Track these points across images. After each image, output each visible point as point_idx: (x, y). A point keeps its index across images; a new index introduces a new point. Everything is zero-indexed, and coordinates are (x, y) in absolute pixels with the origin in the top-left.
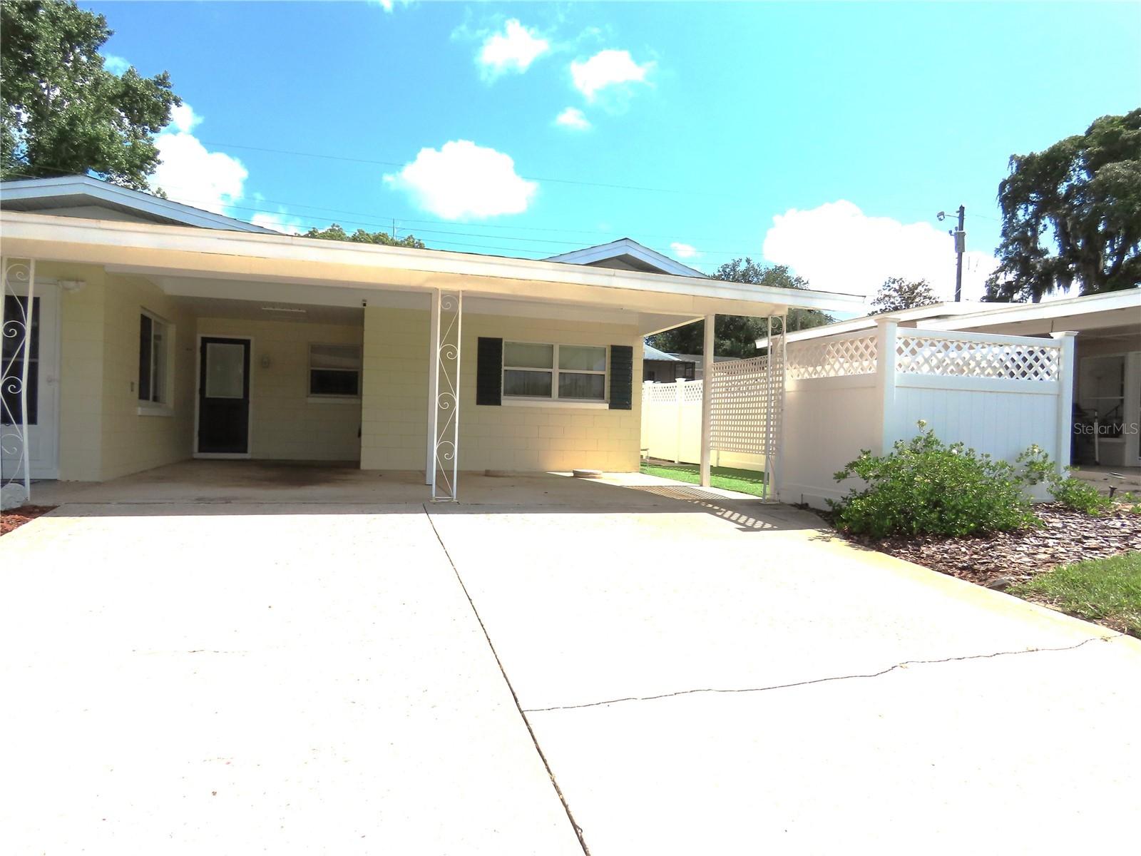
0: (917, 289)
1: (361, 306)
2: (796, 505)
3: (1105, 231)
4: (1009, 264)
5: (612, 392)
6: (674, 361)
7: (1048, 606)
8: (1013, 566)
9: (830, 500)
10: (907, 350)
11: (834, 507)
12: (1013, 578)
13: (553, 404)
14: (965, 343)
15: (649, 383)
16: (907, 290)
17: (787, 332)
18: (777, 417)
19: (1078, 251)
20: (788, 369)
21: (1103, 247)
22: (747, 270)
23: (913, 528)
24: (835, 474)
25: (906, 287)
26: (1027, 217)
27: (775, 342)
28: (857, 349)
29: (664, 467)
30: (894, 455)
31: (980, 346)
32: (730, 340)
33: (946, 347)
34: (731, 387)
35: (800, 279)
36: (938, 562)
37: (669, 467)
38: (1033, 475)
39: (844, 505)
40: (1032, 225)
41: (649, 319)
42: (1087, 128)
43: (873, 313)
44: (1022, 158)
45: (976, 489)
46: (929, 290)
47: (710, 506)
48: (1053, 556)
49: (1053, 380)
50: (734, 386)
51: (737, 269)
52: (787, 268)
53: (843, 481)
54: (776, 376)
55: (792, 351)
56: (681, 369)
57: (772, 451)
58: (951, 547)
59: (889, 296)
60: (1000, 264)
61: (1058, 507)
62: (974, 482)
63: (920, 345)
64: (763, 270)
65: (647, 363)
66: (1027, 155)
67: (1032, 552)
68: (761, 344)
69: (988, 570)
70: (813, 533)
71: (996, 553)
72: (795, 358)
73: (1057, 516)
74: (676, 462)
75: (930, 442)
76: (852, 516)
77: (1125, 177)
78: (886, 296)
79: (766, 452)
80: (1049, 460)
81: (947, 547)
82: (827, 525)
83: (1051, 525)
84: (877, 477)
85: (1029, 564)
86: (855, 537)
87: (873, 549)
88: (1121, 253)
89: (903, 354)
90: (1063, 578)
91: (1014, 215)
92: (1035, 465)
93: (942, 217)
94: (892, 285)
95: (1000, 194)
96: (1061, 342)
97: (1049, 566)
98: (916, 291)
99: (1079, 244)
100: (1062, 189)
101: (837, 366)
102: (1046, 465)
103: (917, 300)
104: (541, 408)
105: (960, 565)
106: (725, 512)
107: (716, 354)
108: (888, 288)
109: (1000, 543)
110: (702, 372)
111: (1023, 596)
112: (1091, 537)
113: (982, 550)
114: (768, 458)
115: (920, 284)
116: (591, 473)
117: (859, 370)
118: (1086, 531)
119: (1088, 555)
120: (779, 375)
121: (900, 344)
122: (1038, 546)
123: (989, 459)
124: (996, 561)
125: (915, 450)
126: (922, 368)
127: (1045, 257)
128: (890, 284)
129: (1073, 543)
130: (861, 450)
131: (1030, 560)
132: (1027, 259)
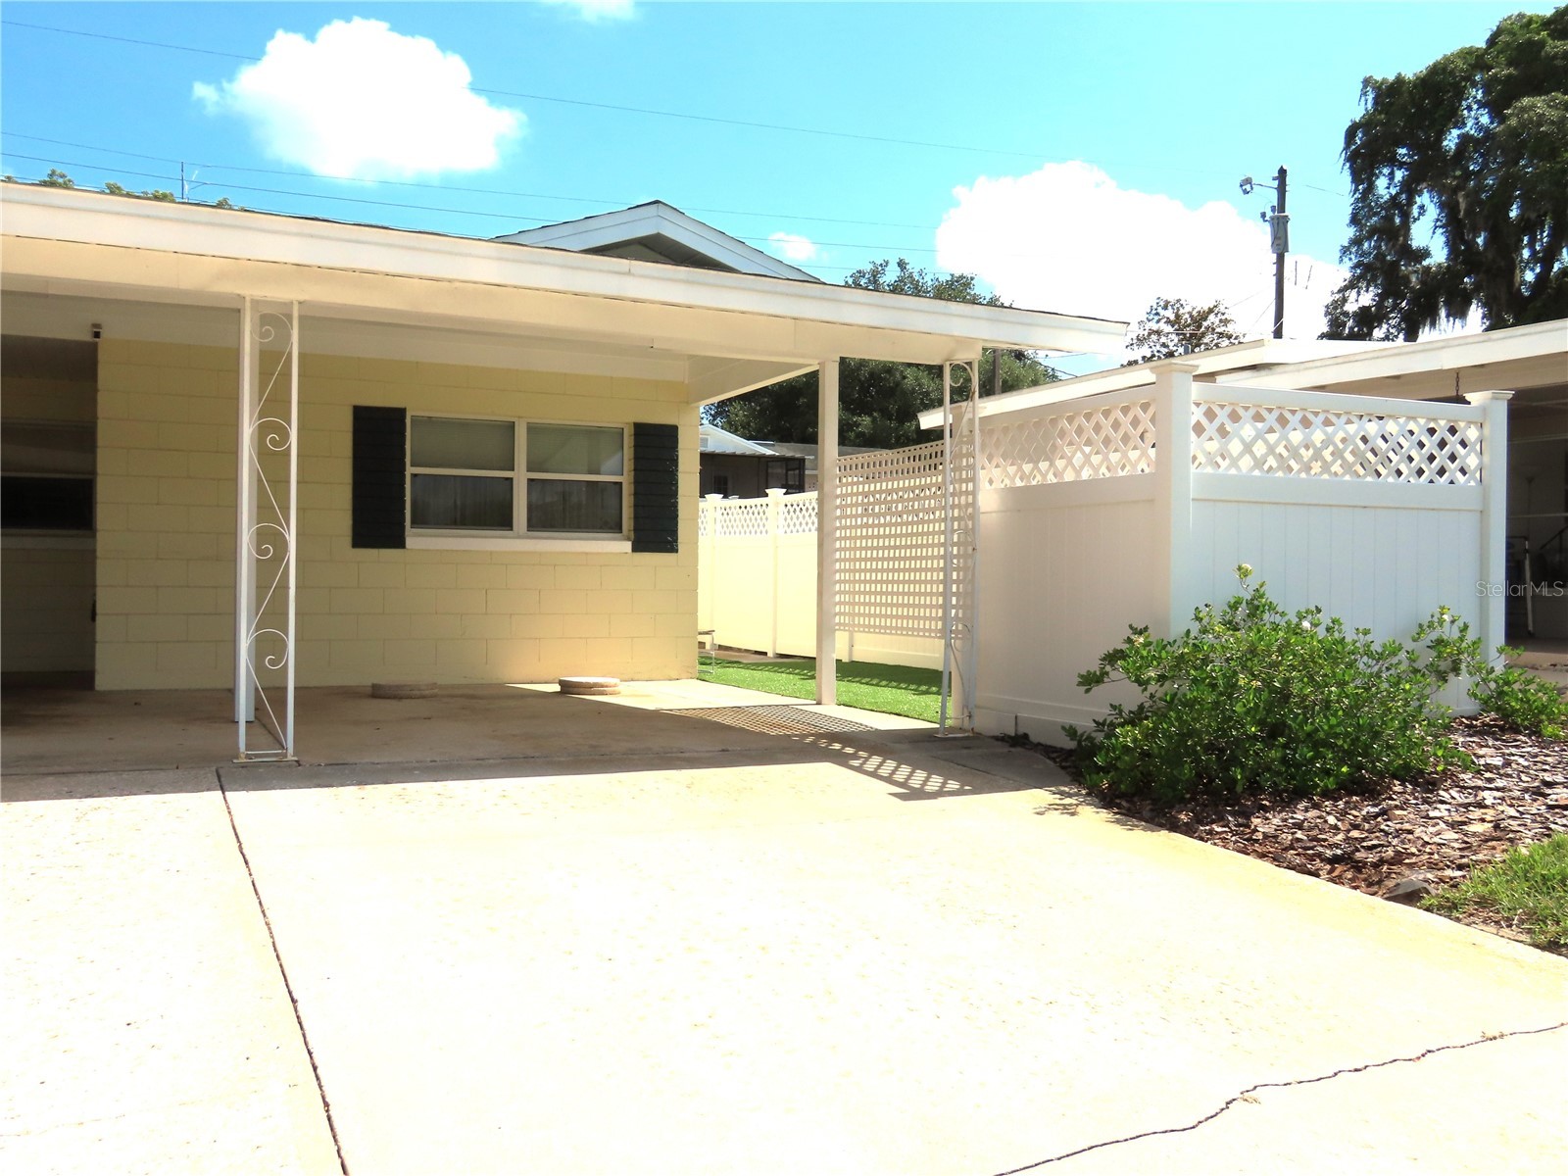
0: (1205, 319)
1: (88, 337)
2: (1004, 739)
3: (1520, 217)
4: (1365, 274)
5: (636, 518)
6: (761, 458)
7: (1506, 931)
8: (1428, 850)
9: (1071, 727)
10: (1211, 429)
11: (1079, 742)
12: (1430, 876)
13: (518, 545)
14: (1316, 414)
15: (715, 499)
16: (1189, 321)
17: (980, 396)
18: (965, 562)
19: (1478, 253)
20: (983, 468)
21: (1518, 248)
22: (901, 280)
23: (1235, 781)
24: (1082, 676)
25: (1187, 316)
26: (1393, 191)
27: (958, 418)
28: (1116, 425)
29: (747, 666)
30: (1192, 635)
31: (1344, 418)
32: (870, 415)
33: (1283, 421)
34: (874, 504)
35: (997, 300)
36: (1286, 849)
37: (756, 666)
38: (1444, 665)
39: (1100, 737)
40: (1402, 205)
41: (708, 368)
42: (1487, 35)
43: (1130, 364)
44: (1382, 83)
45: (1347, 697)
46: (1225, 322)
47: (837, 746)
48: (1497, 827)
49: (1472, 483)
50: (879, 502)
51: (881, 281)
52: (972, 279)
53: (1096, 690)
54: (961, 481)
55: (991, 432)
56: (779, 471)
57: (957, 632)
58: (1309, 815)
59: (1158, 333)
60: (1348, 275)
61: (1488, 725)
62: (1342, 684)
63: (1235, 417)
64: (930, 283)
65: (708, 460)
66: (1391, 78)
67: (1460, 819)
68: (928, 420)
69: (1382, 861)
70: (1041, 796)
71: (1393, 825)
72: (997, 445)
73: (1490, 744)
74: (770, 654)
75: (1257, 608)
76: (1118, 758)
77: (1553, 123)
78: (1152, 332)
79: (945, 633)
80: (1471, 636)
81: (1299, 816)
82: (1069, 779)
83: (1482, 762)
84: (1162, 678)
85: (1456, 845)
86: (1124, 803)
87: (1161, 826)
88: (1549, 256)
89: (1205, 435)
90: (1524, 872)
91: (1371, 188)
92: (1445, 646)
93: (1248, 187)
94: (1162, 312)
95: (1346, 148)
96: (1484, 410)
97: (1494, 848)
98: (1205, 324)
99: (1480, 241)
100: (1451, 141)
101: (1078, 460)
102: (1464, 645)
103: (1206, 340)
104: (491, 553)
105: (1329, 853)
106: (867, 759)
107: (843, 440)
108: (1156, 318)
109: (1397, 803)
110: (816, 476)
111: (1455, 914)
112: (1557, 783)
113: (1365, 819)
114: (948, 646)
115: (1211, 311)
116: (595, 685)
117: (1104, 470)
118: (1545, 770)
119: (1558, 821)
120: (967, 481)
121: (1197, 415)
122: (1466, 806)
123: (1369, 638)
124: (1395, 842)
125: (1230, 622)
126: (1240, 463)
127: (1425, 263)
128: (1160, 310)
129: (1527, 796)
130: (1131, 627)
131: (1456, 836)
132: (1395, 265)
